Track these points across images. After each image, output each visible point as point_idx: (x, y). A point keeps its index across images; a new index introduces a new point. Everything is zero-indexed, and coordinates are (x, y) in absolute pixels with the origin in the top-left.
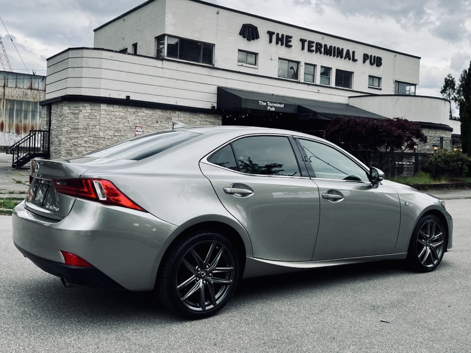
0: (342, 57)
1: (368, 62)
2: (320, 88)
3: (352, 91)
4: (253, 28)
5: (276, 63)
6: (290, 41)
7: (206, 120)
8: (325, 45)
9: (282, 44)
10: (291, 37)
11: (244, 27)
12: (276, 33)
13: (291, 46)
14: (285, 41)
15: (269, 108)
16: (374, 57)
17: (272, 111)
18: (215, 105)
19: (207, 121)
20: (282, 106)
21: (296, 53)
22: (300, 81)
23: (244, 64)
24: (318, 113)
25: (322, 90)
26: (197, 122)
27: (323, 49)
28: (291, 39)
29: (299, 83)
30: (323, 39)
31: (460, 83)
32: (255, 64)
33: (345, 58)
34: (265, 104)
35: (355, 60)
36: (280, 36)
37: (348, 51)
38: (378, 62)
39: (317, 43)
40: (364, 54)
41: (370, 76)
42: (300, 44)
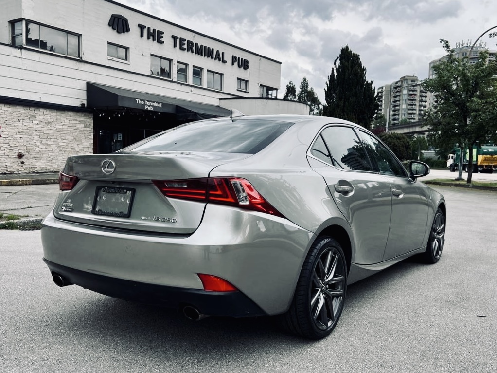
0: (212, 58)
1: (236, 64)
2: (193, 89)
3: (223, 93)
4: (123, 20)
5: (148, 59)
6: (162, 37)
7: (75, 118)
8: (196, 44)
9: (154, 40)
10: (163, 33)
11: (113, 18)
12: (147, 27)
13: (162, 43)
14: (156, 36)
15: (146, 107)
16: (242, 59)
17: (150, 111)
18: (85, 102)
19: (76, 120)
20: (160, 105)
21: (167, 50)
22: (173, 80)
23: (115, 59)
24: (198, 114)
25: (195, 90)
26: (65, 121)
27: (194, 48)
28: (163, 35)
29: (172, 82)
30: (194, 37)
31: (300, 90)
32: (126, 59)
33: (215, 59)
34: (142, 102)
35: (224, 62)
36: (151, 31)
37: (218, 52)
38: (244, 64)
39: (188, 41)
40: (233, 56)
41: (238, 79)
42: (172, 40)
